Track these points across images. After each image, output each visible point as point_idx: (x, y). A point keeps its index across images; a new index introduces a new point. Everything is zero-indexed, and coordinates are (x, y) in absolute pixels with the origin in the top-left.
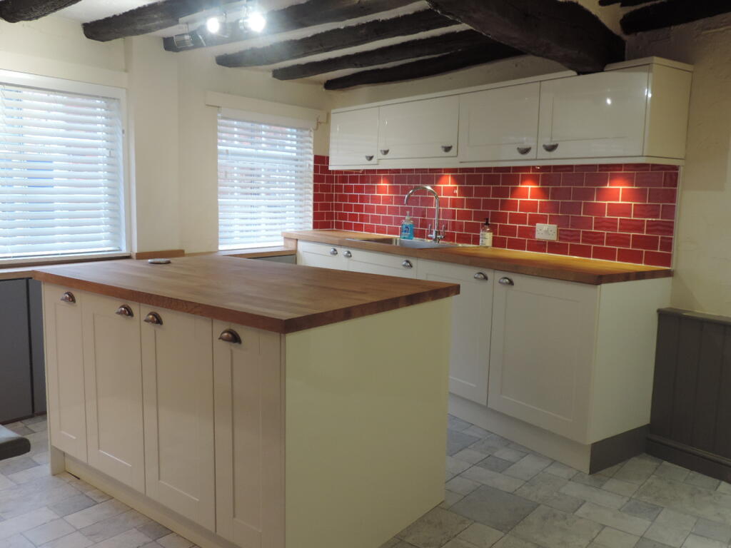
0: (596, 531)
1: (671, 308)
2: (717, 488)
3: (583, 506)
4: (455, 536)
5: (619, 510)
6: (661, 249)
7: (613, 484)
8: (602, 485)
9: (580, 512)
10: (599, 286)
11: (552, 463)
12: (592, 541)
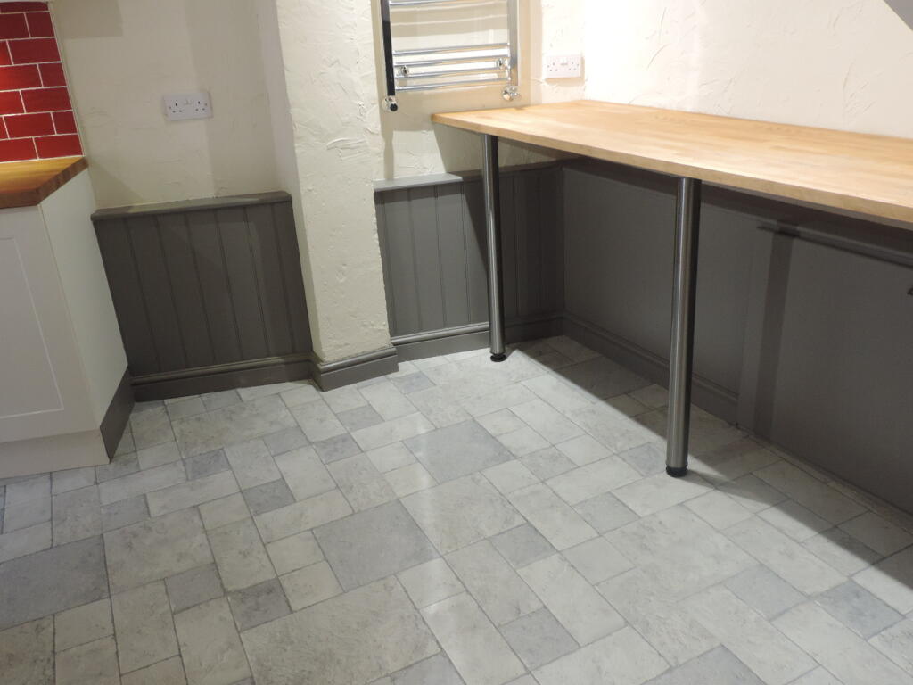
0: (196, 519)
1: (99, 210)
2: (241, 398)
3: (149, 502)
4: (54, 652)
5: (187, 479)
6: (58, 133)
7: (147, 457)
8: (138, 465)
9: (154, 510)
10: (39, 205)
11: (51, 479)
12: (205, 532)
